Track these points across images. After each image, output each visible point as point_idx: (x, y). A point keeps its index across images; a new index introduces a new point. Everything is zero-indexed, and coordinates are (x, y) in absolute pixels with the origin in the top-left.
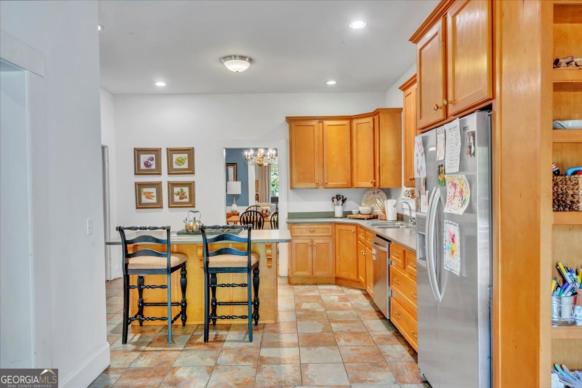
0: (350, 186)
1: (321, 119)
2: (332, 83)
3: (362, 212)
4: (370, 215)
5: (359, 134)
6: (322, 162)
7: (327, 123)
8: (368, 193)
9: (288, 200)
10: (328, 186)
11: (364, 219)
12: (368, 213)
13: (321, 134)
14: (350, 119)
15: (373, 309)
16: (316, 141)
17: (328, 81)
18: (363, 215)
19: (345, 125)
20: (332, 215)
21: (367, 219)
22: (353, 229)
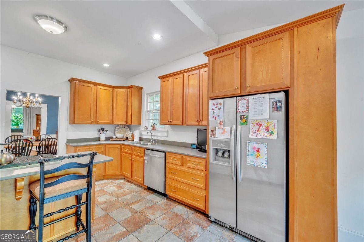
0: (111, 123)
1: (96, 84)
2: (106, 65)
3: (118, 137)
4: (122, 138)
5: (118, 96)
6: (96, 109)
7: (99, 87)
8: (119, 127)
9: (67, 131)
10: (98, 123)
11: (121, 141)
12: (121, 138)
13: (96, 92)
14: (113, 87)
15: (141, 189)
16: (92, 96)
17: (104, 64)
18: (118, 138)
19: (110, 90)
20: (99, 139)
21: (123, 141)
22: (119, 147)
